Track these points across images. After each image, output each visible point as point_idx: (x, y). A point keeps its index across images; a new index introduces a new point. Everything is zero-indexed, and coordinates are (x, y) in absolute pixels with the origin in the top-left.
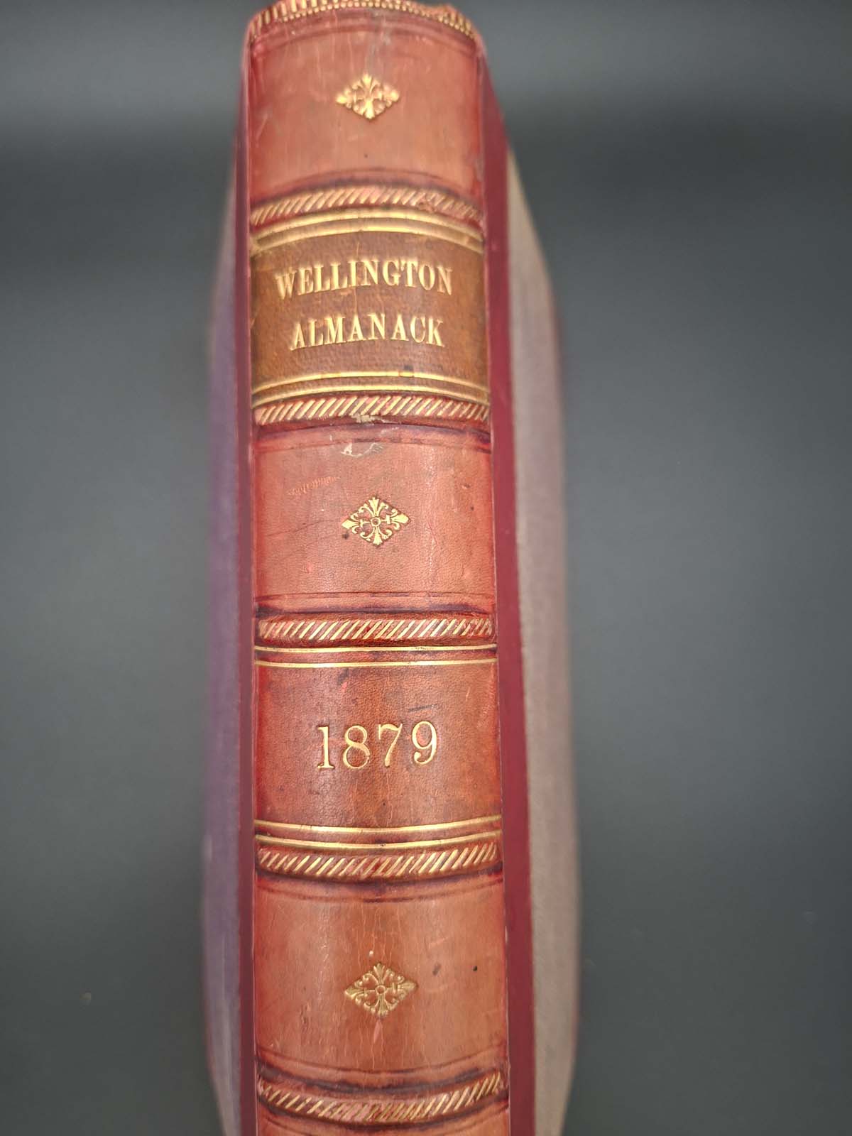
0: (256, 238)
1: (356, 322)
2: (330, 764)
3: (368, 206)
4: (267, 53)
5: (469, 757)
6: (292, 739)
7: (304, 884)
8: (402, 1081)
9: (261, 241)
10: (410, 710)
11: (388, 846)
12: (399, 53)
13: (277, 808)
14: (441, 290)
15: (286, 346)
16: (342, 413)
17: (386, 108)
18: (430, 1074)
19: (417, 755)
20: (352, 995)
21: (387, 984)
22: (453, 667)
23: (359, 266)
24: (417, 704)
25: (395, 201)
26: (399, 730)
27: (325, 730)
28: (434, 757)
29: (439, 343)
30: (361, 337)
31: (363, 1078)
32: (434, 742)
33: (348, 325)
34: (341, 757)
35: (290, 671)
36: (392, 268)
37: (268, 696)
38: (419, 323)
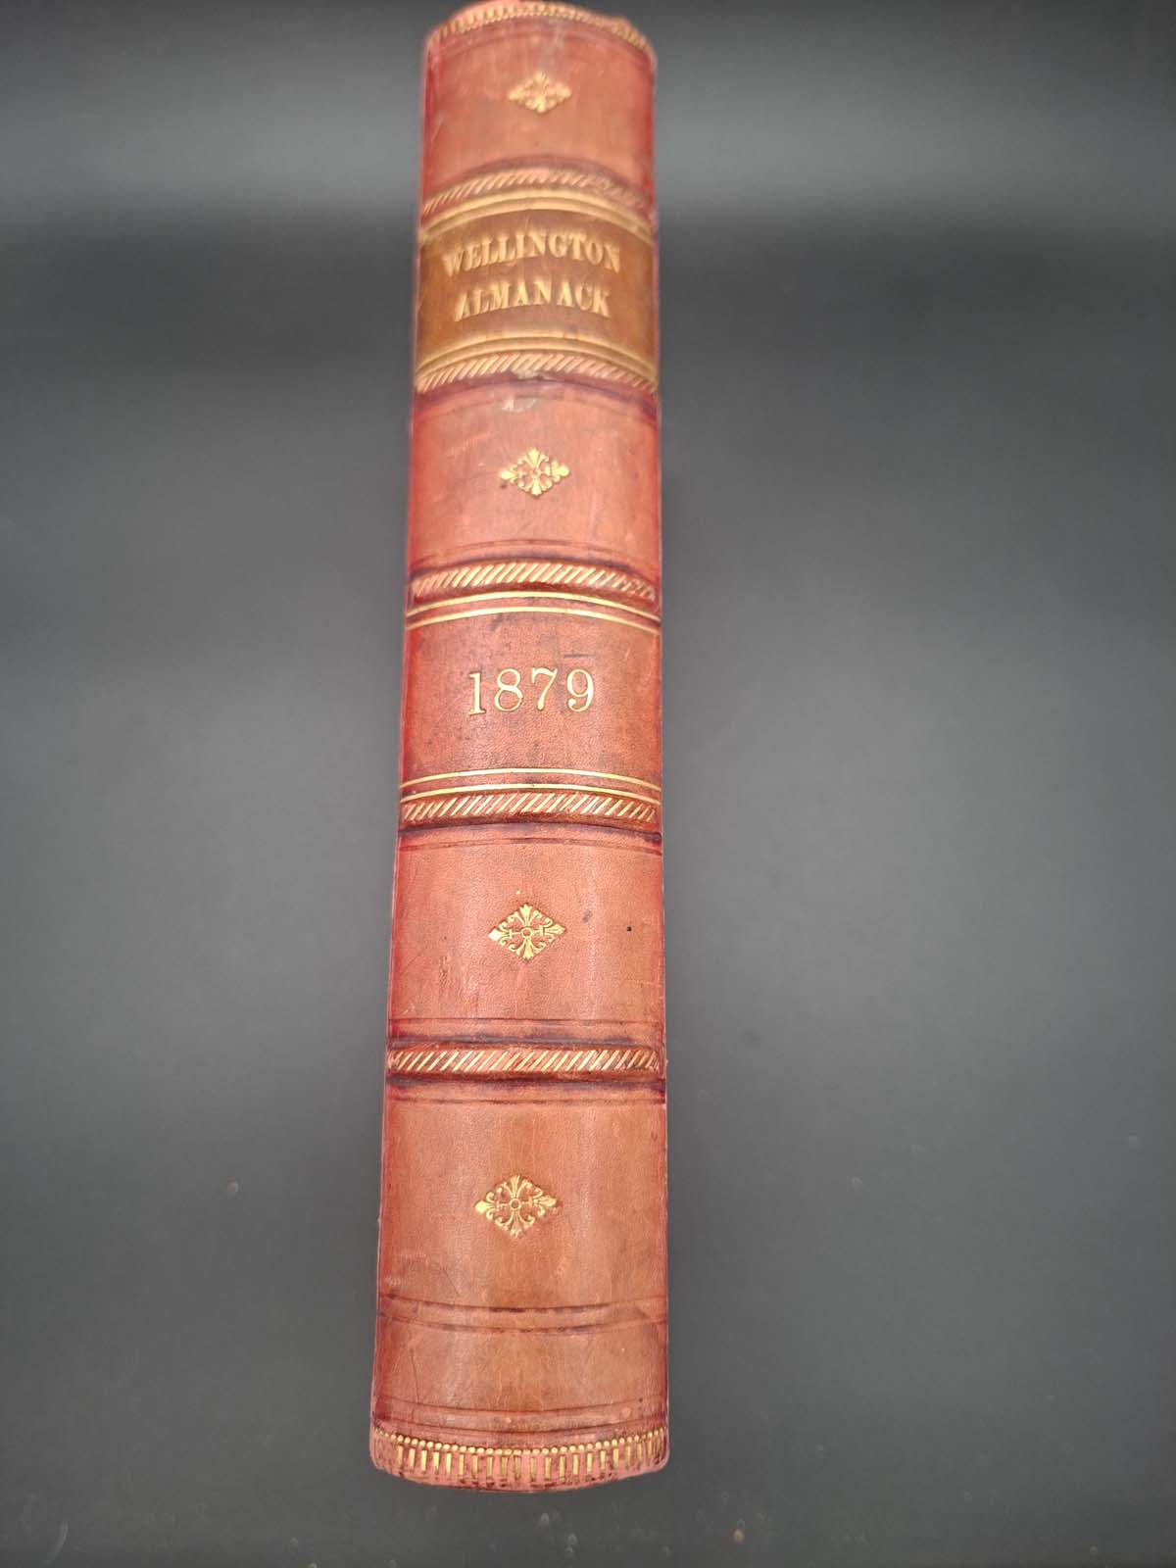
0: (427, 228)
1: (522, 289)
2: (481, 708)
3: (537, 185)
4: (444, 64)
5: (627, 715)
6: (442, 689)
7: (450, 830)
8: (546, 1031)
9: (432, 230)
10: (566, 656)
11: (537, 786)
12: (572, 56)
13: (424, 762)
14: (608, 266)
15: (451, 318)
16: (504, 369)
17: (558, 105)
18: (580, 1031)
19: (572, 702)
20: (495, 935)
21: (534, 927)
22: (612, 622)
23: (527, 239)
24: (573, 651)
25: (564, 181)
26: (554, 675)
27: (477, 676)
28: (590, 706)
29: (605, 313)
30: (525, 301)
31: (504, 1028)
32: (590, 691)
33: (513, 291)
34: (493, 700)
35: (442, 623)
36: (558, 240)
37: (419, 654)
38: (584, 292)
